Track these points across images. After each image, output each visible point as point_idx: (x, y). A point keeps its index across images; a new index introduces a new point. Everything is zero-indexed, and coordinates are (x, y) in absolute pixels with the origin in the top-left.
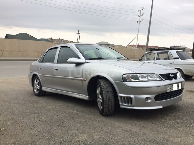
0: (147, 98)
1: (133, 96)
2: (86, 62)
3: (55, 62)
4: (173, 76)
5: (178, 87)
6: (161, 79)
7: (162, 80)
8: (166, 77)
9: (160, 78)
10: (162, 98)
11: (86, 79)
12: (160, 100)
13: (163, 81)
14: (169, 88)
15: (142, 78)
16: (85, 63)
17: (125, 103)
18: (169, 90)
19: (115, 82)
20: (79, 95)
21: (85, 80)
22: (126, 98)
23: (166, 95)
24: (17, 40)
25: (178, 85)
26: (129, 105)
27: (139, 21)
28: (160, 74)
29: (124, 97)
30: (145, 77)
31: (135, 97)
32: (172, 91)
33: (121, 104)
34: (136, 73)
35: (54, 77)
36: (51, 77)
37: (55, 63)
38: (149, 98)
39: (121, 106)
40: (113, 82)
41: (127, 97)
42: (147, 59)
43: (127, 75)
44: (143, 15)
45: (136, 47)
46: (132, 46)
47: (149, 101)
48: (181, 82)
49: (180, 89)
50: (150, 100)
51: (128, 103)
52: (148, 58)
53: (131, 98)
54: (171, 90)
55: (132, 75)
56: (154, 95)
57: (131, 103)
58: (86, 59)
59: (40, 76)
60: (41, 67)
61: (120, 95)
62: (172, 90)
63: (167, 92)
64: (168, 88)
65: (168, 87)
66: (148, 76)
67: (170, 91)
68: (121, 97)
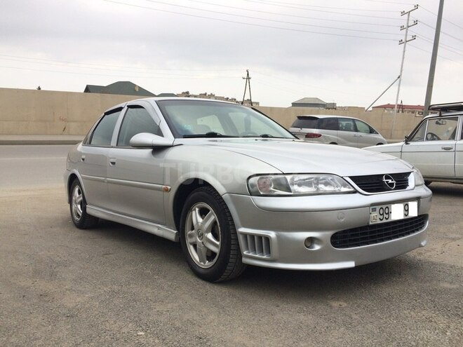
0: (311, 241)
1: (272, 234)
2: (176, 143)
3: (112, 145)
4: (390, 181)
5: (407, 210)
6: (352, 190)
7: (355, 192)
8: (370, 183)
9: (349, 188)
10: (355, 240)
11: (169, 187)
12: (347, 247)
13: (358, 194)
14: (374, 214)
15: (300, 185)
16: (172, 146)
17: (254, 250)
18: (375, 218)
19: (231, 196)
20: (159, 228)
21: (167, 190)
22: (256, 238)
23: (366, 233)
24: (98, 94)
25: (407, 205)
26: (265, 257)
27: (404, 41)
28: (351, 177)
29: (252, 236)
30: (309, 184)
31: (278, 237)
32: (385, 221)
33: (245, 253)
34: (284, 174)
35: (109, 182)
36: (103, 181)
37: (112, 147)
38: (316, 241)
39: (245, 260)
40: (226, 197)
41: (260, 237)
42: (429, 136)
43: (260, 178)
44: (416, 23)
45: (396, 109)
46: (385, 107)
47: (317, 247)
48: (418, 199)
49: (415, 218)
50: (318, 244)
51: (261, 252)
52: (433, 135)
53: (268, 239)
54: (381, 220)
55: (273, 177)
56: (330, 233)
57: (269, 252)
58: (176, 135)
59: (83, 178)
60: (83, 157)
61: (242, 230)
62: (387, 219)
63: (371, 223)
64: (372, 215)
65: (374, 210)
66: (318, 182)
67: (379, 222)
68: (245, 235)
